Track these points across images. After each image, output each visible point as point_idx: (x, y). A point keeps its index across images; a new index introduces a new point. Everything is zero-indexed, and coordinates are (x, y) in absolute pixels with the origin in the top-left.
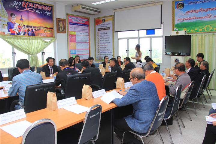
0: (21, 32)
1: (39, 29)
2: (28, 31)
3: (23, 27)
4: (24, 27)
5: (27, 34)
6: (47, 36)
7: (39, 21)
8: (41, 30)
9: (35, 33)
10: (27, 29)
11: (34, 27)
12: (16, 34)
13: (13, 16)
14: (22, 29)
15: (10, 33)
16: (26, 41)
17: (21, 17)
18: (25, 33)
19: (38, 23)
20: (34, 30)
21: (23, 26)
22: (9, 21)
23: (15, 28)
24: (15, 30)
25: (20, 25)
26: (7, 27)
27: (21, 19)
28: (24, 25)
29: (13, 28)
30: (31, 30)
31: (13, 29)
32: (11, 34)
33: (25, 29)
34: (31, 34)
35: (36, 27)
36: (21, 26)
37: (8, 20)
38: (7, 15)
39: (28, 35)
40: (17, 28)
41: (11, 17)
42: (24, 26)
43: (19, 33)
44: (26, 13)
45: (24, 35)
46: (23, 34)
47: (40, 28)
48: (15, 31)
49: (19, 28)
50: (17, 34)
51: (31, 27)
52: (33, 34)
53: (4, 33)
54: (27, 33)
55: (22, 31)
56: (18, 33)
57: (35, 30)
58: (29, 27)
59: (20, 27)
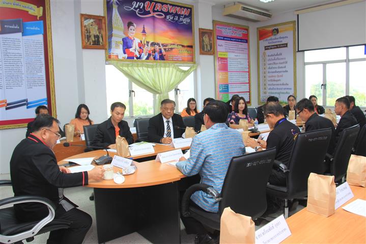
0: (143, 54)
1: (172, 49)
2: (155, 52)
3: (146, 46)
4: (148, 45)
5: (152, 57)
6: (183, 61)
7: (171, 34)
8: (173, 50)
9: (165, 55)
10: (153, 48)
11: (163, 45)
12: (135, 58)
13: (131, 27)
14: (144, 49)
15: (126, 56)
16: (150, 70)
17: (144, 28)
18: (149, 55)
19: (170, 38)
20: (163, 51)
21: (145, 43)
22: (124, 36)
23: (134, 48)
24: (134, 51)
25: (141, 42)
26: (121, 47)
27: (144, 31)
28: (148, 42)
29: (131, 47)
30: (159, 50)
31: (131, 50)
32: (128, 58)
33: (150, 48)
34: (158, 57)
35: (166, 45)
36: (143, 43)
37: (124, 34)
38: (123, 25)
39: (154, 58)
40: (138, 48)
41: (128, 28)
42: (148, 43)
43: (140, 56)
44: (151, 21)
45: (147, 58)
46: (146, 57)
47: (173, 46)
48: (133, 53)
49: (140, 48)
50: (137, 58)
51: (158, 44)
52: (162, 58)
53: (117, 56)
54: (153, 55)
55: (144, 51)
56: (138, 56)
57: (165, 49)
58: (155, 44)
59: (141, 46)
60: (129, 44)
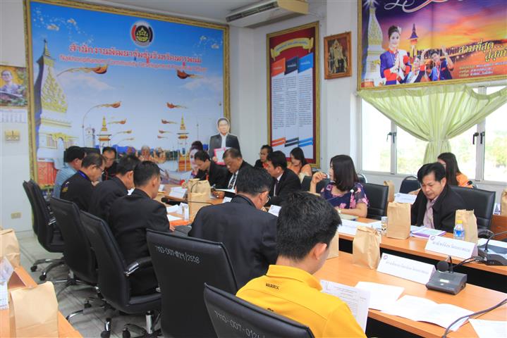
0: (410, 74)
1: (468, 54)
2: (431, 67)
3: (417, 59)
4: (419, 58)
5: (426, 76)
6: (495, 73)
7: (468, 24)
8: (472, 55)
9: (452, 70)
10: (428, 61)
11: (449, 51)
12: (398, 83)
13: (394, 34)
14: (413, 66)
15: (385, 80)
16: (417, 98)
17: (414, 29)
18: (422, 73)
19: (466, 34)
20: (449, 62)
21: (416, 54)
22: (383, 51)
23: (396, 66)
24: (395, 72)
25: (408, 54)
26: (378, 67)
27: (414, 35)
28: (419, 53)
29: (393, 66)
30: (440, 62)
31: (392, 70)
32: (388, 83)
33: (423, 61)
34: (438, 76)
35: (457, 50)
36: (411, 55)
37: (383, 47)
38: (381, 35)
39: (431, 78)
40: (402, 65)
41: (389, 37)
42: (421, 52)
43: (406, 78)
44: (427, 13)
45: (418, 80)
46: (415, 78)
47: (470, 49)
48: (395, 75)
49: (406, 64)
50: (401, 82)
51: (440, 52)
52: (446, 74)
53: (373, 82)
54: (428, 73)
55: (413, 70)
56: (403, 78)
57: (453, 59)
58: (434, 52)
59: (408, 61)
60: (389, 62)
